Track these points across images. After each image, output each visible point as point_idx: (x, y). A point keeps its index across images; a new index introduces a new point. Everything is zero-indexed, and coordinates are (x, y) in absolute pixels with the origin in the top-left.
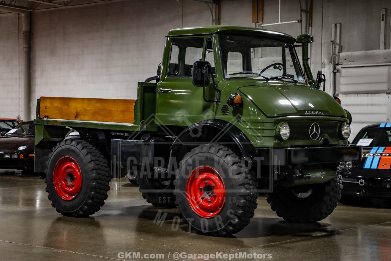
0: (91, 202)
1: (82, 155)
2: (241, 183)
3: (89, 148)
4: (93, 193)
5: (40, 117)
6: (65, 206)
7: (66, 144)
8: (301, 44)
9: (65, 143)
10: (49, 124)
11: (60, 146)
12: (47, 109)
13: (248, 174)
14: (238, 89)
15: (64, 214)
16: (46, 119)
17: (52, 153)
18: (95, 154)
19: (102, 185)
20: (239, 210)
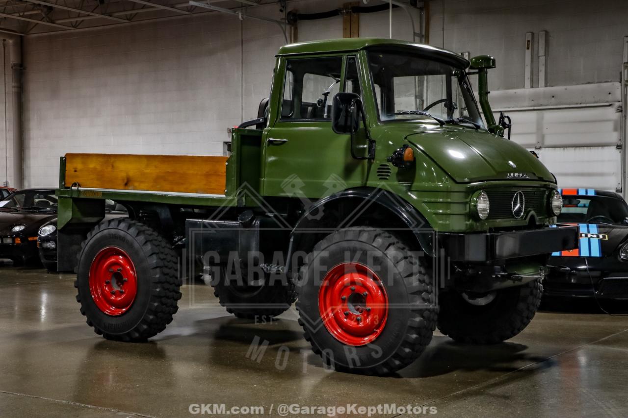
0: (152, 319)
1: (136, 245)
2: (415, 291)
3: (147, 234)
4: (156, 304)
5: (67, 186)
6: (109, 324)
7: (110, 227)
8: (477, 71)
9: (109, 225)
10: (82, 196)
11: (101, 230)
12: (77, 173)
13: (424, 275)
14: (406, 138)
15: (108, 337)
16: (76, 188)
17: (87, 241)
18: (156, 243)
19: (170, 292)
20: (412, 334)
